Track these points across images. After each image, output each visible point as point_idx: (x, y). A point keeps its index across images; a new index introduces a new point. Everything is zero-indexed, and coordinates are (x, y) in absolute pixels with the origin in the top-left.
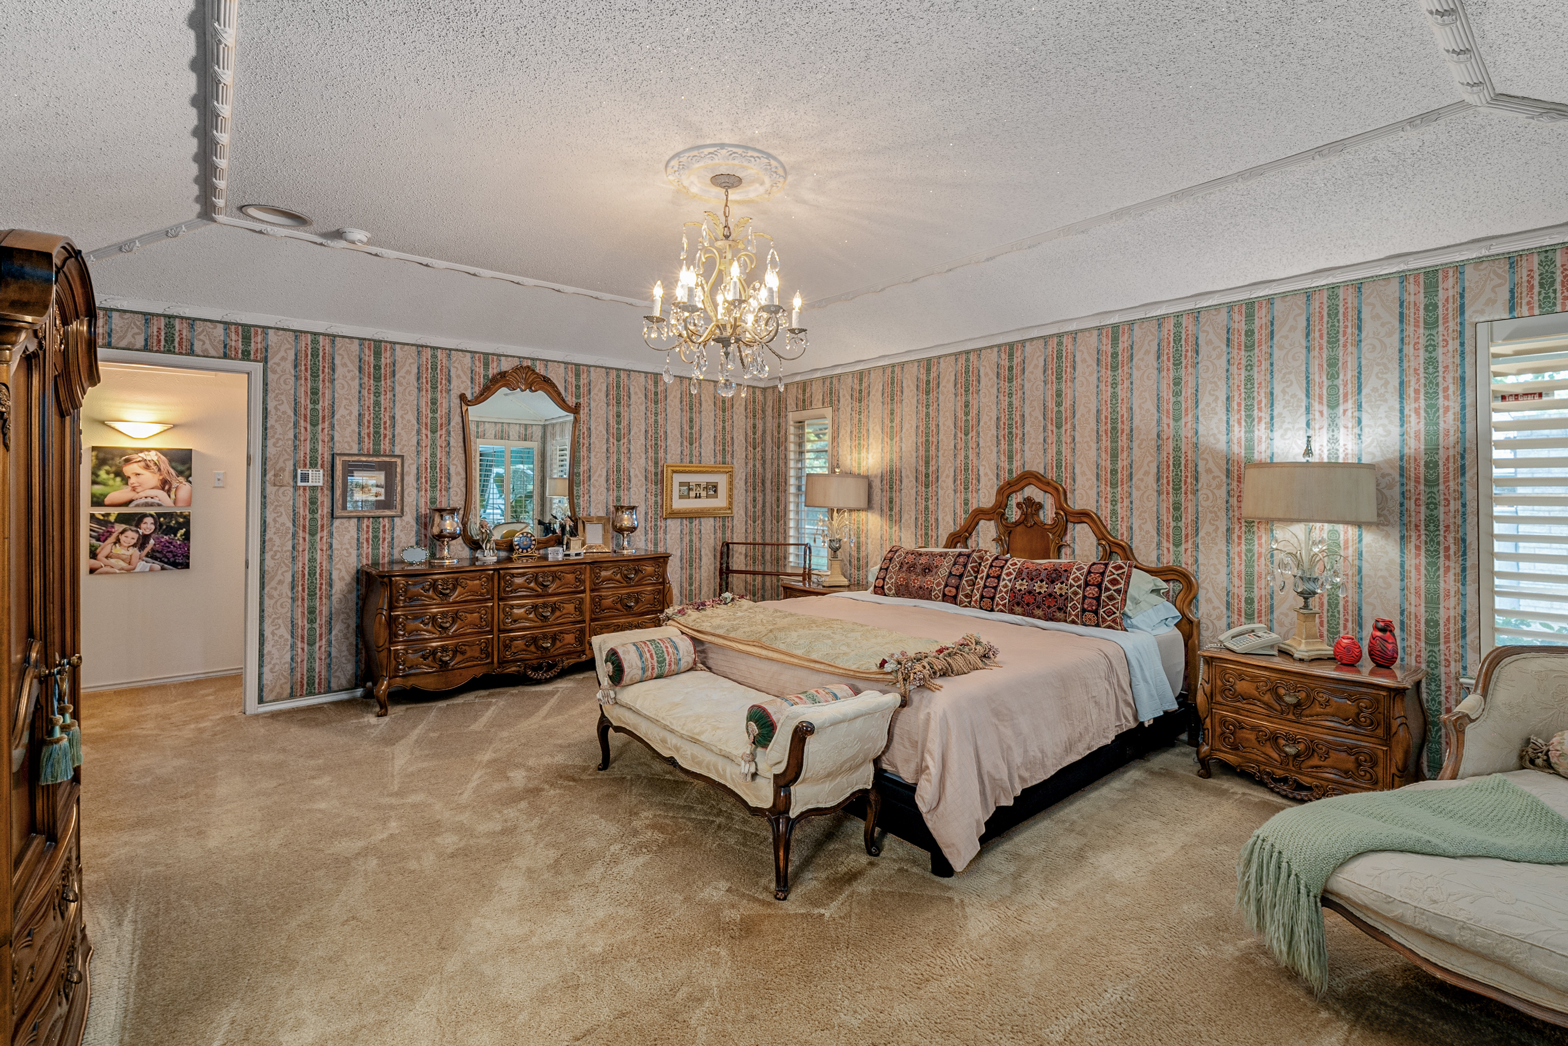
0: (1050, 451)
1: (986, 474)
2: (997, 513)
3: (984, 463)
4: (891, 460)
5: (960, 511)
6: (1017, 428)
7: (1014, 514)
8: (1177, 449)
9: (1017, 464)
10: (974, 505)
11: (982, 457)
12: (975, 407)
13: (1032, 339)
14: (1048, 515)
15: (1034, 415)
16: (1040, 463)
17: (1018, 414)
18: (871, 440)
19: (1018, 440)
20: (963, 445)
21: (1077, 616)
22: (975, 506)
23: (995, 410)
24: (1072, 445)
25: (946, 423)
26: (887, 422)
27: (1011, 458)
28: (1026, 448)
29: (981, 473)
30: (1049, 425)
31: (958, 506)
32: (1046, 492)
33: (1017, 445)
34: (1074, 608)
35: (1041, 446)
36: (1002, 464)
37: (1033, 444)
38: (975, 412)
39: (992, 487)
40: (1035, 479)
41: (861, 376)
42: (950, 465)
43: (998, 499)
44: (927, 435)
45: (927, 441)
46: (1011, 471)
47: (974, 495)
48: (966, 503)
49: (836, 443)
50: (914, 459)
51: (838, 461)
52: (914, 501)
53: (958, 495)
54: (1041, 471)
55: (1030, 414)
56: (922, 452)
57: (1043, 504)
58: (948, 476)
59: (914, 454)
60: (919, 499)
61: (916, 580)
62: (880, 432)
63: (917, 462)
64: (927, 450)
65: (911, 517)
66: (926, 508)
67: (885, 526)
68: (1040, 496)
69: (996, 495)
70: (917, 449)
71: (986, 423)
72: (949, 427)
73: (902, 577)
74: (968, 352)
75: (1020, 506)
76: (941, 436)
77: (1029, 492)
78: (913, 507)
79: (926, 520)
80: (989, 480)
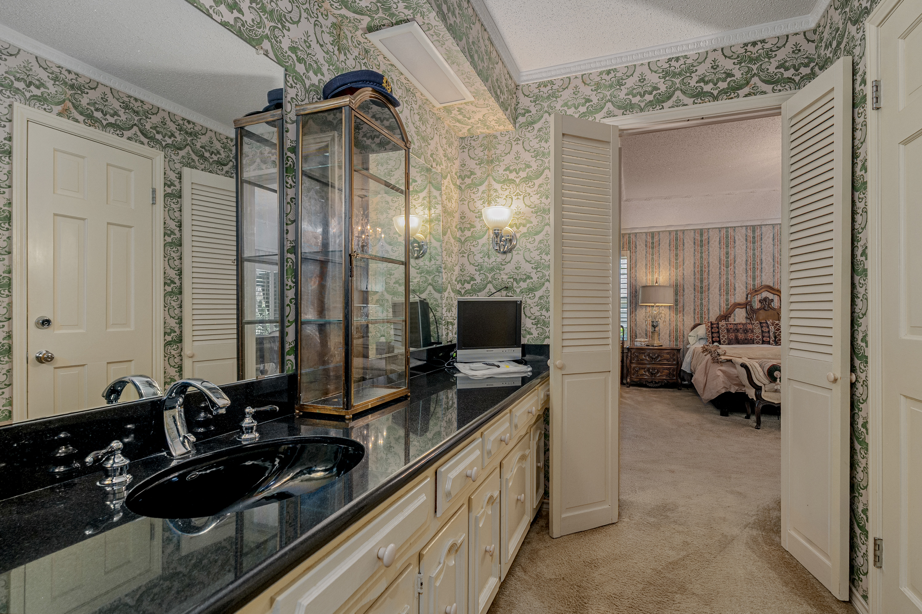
1: (739, 287)
2: (746, 305)
3: (738, 281)
4: (677, 280)
5: (723, 305)
6: (758, 265)
7: (757, 305)
9: (758, 282)
10: (732, 301)
11: (737, 278)
12: (733, 254)
14: (775, 304)
16: (770, 282)
17: (758, 259)
18: (661, 269)
19: (759, 271)
20: (725, 273)
23: (745, 257)
25: (714, 262)
26: (673, 260)
27: (754, 279)
28: (763, 275)
29: (736, 286)
31: (722, 302)
32: (774, 294)
33: (758, 273)
36: (749, 282)
37: (767, 273)
38: (733, 257)
39: (743, 293)
40: (770, 289)
41: (653, 234)
42: (717, 282)
43: (747, 298)
44: (701, 267)
45: (701, 270)
46: (754, 285)
47: (732, 296)
48: (727, 300)
49: (634, 271)
50: (692, 279)
51: (636, 280)
52: (693, 301)
53: (722, 297)
54: (772, 285)
55: (765, 259)
56: (698, 276)
57: (773, 300)
58: (715, 288)
59: (693, 277)
60: (696, 299)
61: (741, 336)
62: (668, 265)
63: (695, 281)
64: (702, 275)
65: (691, 309)
66: (701, 304)
67: (672, 314)
68: (771, 296)
69: (745, 296)
70: (695, 274)
71: (739, 262)
72: (716, 264)
73: (732, 336)
74: (727, 228)
75: (760, 301)
76: (711, 268)
77: (765, 294)
78: (692, 304)
79: (701, 310)
80: (741, 289)
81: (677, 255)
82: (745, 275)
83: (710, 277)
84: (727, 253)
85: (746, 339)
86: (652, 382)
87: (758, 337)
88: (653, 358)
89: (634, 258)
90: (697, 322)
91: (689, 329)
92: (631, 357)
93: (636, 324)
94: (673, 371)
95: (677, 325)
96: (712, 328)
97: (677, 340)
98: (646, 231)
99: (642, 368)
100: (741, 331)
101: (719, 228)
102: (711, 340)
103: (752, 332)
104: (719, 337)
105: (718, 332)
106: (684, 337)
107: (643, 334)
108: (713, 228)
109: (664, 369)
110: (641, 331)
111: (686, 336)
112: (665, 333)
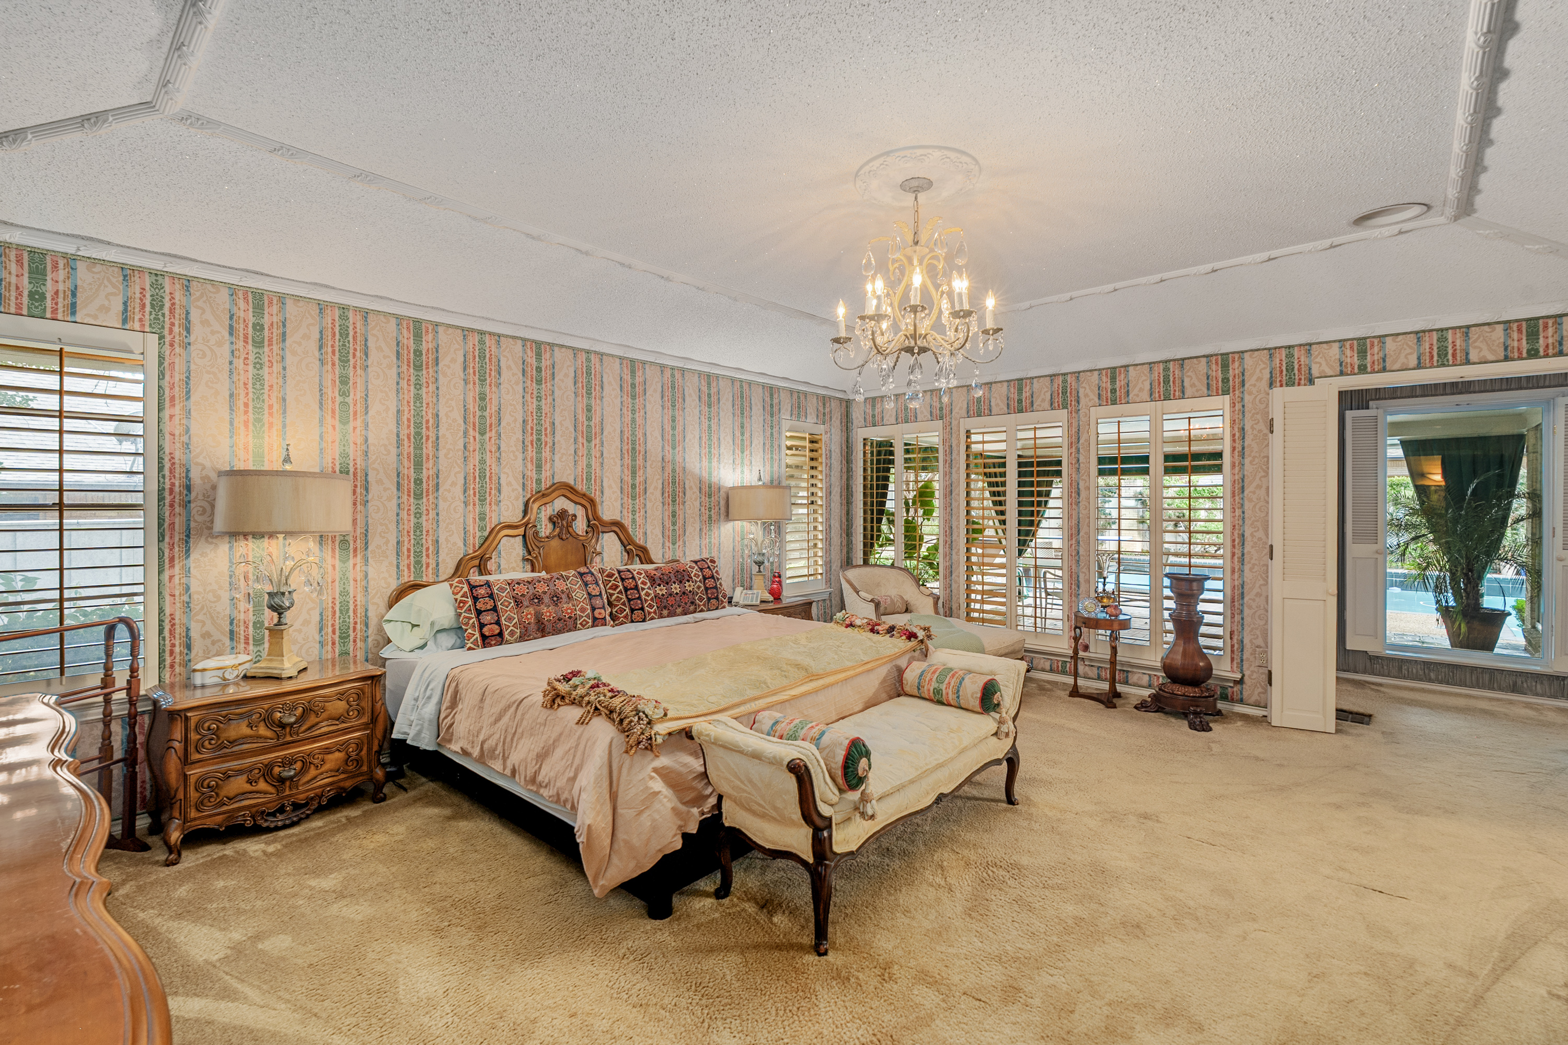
0: (580, 463)
1: (509, 484)
2: (524, 528)
3: (506, 470)
5: (473, 529)
6: (546, 435)
7: (545, 528)
8: (674, 471)
9: (546, 474)
10: (493, 518)
11: (503, 463)
12: (495, 402)
13: (562, 346)
14: (580, 526)
15: (564, 424)
16: (570, 474)
17: (548, 420)
18: (291, 417)
19: (548, 449)
20: (477, 446)
21: (704, 605)
22: (495, 522)
23: (521, 411)
24: (601, 460)
25: (450, 415)
27: (539, 467)
28: (557, 458)
29: (503, 481)
30: (580, 437)
31: (470, 521)
32: (576, 503)
33: (546, 453)
34: (701, 599)
35: (572, 457)
36: (529, 473)
37: (563, 454)
38: (494, 408)
39: (517, 499)
40: (568, 490)
41: (258, 299)
42: (457, 469)
43: (525, 512)
44: (418, 425)
45: (418, 434)
46: (539, 481)
47: (494, 507)
48: (482, 516)
49: (177, 410)
50: (393, 458)
51: (187, 446)
52: (394, 518)
53: (471, 507)
54: (572, 483)
55: (561, 423)
56: (408, 448)
57: (575, 516)
58: (454, 484)
59: (394, 451)
60: (404, 514)
61: (548, 612)
62: (316, 407)
63: (400, 462)
64: (418, 447)
65: (387, 542)
66: (418, 526)
67: (329, 560)
68: (571, 508)
69: (522, 508)
70: (399, 444)
71: (508, 424)
72: (454, 420)
73: (529, 613)
74: (482, 333)
75: (550, 519)
76: (442, 430)
77: (561, 503)
78: (393, 526)
79: (418, 543)
80: (513, 490)
81: (344, 380)
82: (520, 456)
83: (441, 454)
84: (482, 397)
85: (560, 620)
86: (281, 810)
87: (583, 610)
88: (282, 726)
89: (180, 366)
90: (408, 577)
91: (382, 603)
92: (186, 740)
93: (187, 605)
94: (359, 747)
95: (344, 593)
96: (475, 599)
97: (344, 637)
98: (233, 279)
99: (240, 772)
100: (546, 599)
101: (463, 329)
102: (477, 635)
103: (569, 597)
104: (498, 623)
105: (495, 609)
106: (367, 625)
107: (216, 635)
108: (449, 326)
109: (327, 750)
110: (209, 627)
111: (373, 622)
112: (306, 622)
